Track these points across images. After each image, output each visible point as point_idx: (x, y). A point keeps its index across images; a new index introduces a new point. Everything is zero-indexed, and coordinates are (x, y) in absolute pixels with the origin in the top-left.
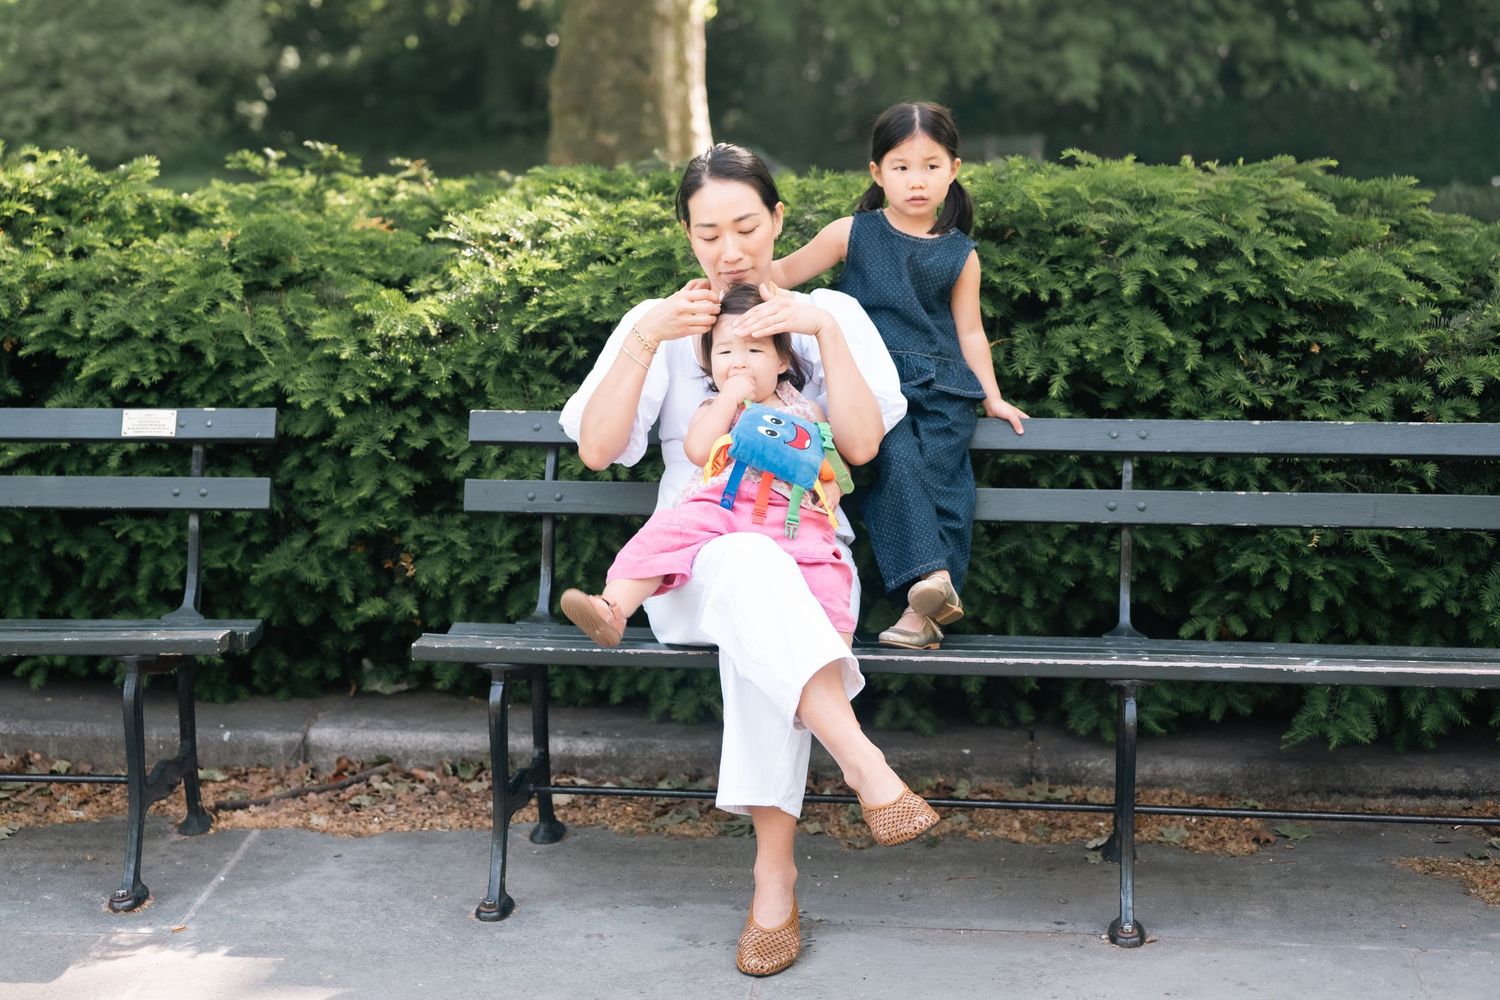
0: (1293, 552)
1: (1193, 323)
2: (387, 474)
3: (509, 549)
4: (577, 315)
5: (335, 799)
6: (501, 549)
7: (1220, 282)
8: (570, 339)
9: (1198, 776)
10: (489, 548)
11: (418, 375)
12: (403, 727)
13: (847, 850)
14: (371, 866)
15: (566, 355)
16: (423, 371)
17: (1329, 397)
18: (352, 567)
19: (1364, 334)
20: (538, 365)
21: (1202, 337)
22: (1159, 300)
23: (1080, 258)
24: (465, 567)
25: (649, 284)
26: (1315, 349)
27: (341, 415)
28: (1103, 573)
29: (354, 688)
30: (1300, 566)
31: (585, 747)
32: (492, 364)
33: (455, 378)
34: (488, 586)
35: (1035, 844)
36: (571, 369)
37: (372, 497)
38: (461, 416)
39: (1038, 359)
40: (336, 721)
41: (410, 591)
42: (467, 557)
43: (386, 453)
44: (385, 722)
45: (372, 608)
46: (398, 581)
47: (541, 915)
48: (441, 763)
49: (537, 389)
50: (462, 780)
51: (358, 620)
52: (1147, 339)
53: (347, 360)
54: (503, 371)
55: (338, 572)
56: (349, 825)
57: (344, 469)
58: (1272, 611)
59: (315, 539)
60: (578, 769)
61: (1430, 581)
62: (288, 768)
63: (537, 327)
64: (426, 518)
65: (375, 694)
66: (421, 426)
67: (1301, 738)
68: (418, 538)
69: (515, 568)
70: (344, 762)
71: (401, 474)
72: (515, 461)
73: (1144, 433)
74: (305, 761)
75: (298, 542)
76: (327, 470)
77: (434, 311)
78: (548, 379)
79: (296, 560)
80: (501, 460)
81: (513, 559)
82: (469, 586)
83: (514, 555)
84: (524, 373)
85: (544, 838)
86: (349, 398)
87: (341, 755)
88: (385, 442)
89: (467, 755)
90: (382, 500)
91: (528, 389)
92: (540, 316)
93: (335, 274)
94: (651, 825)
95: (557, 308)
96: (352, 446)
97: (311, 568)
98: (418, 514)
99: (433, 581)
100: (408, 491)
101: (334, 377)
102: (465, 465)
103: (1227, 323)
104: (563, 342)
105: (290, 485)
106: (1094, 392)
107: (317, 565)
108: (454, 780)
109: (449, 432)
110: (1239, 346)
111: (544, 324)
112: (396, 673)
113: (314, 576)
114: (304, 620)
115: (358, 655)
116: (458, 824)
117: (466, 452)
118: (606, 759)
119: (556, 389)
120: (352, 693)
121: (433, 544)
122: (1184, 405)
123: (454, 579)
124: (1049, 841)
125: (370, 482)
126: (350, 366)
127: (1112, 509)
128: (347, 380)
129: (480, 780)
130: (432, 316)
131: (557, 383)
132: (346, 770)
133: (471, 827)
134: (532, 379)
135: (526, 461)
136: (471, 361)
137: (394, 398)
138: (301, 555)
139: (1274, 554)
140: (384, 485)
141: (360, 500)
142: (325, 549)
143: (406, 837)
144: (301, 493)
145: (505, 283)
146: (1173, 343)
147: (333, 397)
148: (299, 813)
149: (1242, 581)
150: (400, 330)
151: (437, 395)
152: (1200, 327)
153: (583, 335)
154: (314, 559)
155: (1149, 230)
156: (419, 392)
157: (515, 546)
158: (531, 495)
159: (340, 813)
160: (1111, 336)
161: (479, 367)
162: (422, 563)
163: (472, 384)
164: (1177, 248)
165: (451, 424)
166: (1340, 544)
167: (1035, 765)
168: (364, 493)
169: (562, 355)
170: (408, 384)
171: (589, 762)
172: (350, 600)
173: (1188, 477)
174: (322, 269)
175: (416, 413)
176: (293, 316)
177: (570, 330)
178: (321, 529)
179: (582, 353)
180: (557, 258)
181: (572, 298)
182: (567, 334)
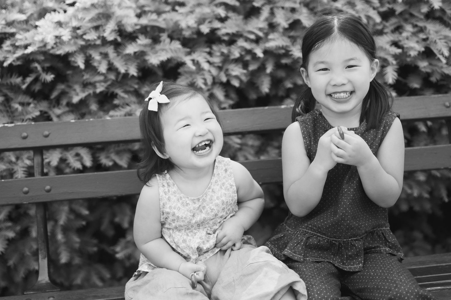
3: (5, 220)
4: (43, 50)
8: (39, 68)
15: (36, 80)
20: (16, 89)
25: (95, 24)
36: (39, 91)
49: (17, 106)
63: (14, 61)
69: (11, 234)
72: (6, 159)
81: (8, 228)
83: (9, 224)
91: (10, 107)
92: (14, 53)
95: (26, 47)
104: (34, 70)
111: (18, 59)
119: (32, 105)
131: (31, 100)
134: (12, 99)
135: (13, 159)
153: (47, 65)
158: (25, 190)
177: (39, 62)
179: (49, 77)
180: (21, 11)
181: (38, 38)
182: (36, 65)
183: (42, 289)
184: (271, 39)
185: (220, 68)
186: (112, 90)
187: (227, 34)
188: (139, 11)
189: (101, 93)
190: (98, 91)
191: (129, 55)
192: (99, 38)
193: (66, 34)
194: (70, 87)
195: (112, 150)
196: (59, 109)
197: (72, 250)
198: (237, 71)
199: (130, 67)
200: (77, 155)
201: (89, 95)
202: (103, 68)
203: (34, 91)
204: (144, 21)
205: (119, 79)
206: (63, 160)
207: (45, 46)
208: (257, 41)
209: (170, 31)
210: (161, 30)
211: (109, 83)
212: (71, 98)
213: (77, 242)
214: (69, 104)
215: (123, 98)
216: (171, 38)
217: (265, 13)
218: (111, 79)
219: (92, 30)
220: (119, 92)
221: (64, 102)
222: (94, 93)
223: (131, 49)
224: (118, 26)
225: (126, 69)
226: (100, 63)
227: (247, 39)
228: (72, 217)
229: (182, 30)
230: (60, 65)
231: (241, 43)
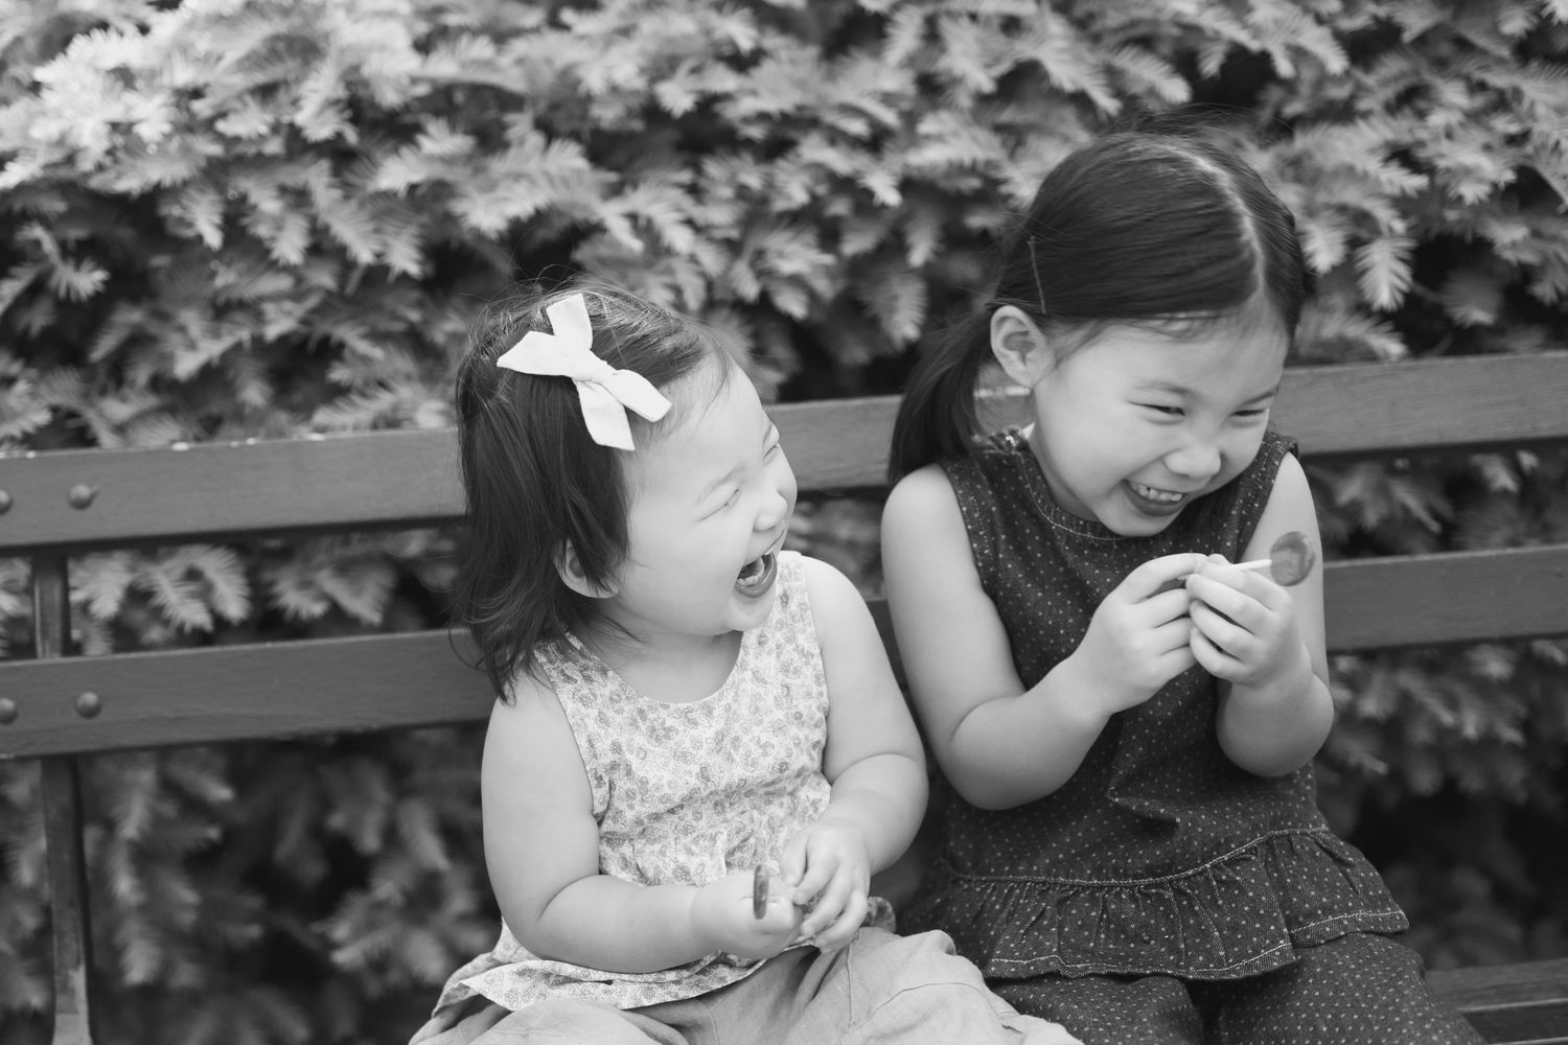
8: (49, 245)
15: (37, 289)
25: (260, 78)
36: (47, 333)
104: (29, 254)
119: (21, 387)
131: (15, 368)
153: (76, 233)
177: (45, 221)
179: (87, 280)
181: (45, 130)
182: (37, 232)
184: (927, 137)
185: (733, 247)
186: (323, 327)
187: (763, 117)
188: (422, 28)
189: (283, 339)
190: (272, 332)
191: (388, 195)
192: (275, 129)
193: (152, 117)
194: (164, 317)
195: (321, 558)
196: (124, 400)
197: (169, 935)
198: (797, 256)
199: (391, 240)
200: (193, 575)
201: (237, 347)
202: (290, 246)
203: (27, 330)
204: (444, 66)
205: (351, 288)
206: (138, 596)
207: (70, 159)
208: (876, 142)
209: (542, 106)
210: (509, 101)
211: (312, 301)
212: (169, 358)
213: (185, 907)
214: (160, 383)
215: (366, 360)
216: (548, 130)
217: (905, 36)
218: (319, 288)
219: (248, 99)
220: (351, 335)
221: (141, 374)
222: (258, 341)
223: (396, 173)
224: (349, 85)
225: (377, 248)
226: (279, 225)
227: (835, 137)
228: (169, 809)
229: (589, 99)
230: (125, 233)
231: (814, 149)
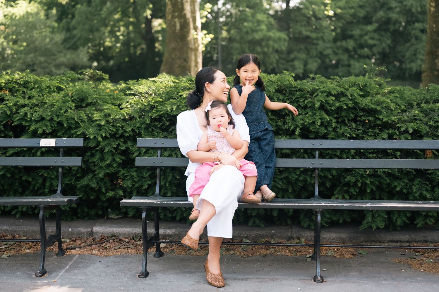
0: (362, 176)
1: (334, 114)
2: (115, 157)
3: (148, 177)
4: (167, 113)
5: (100, 246)
6: (146, 177)
7: (341, 103)
8: (165, 120)
9: (336, 238)
10: (143, 177)
11: (123, 129)
12: (119, 227)
13: (241, 258)
14: (109, 264)
15: (164, 124)
16: (124, 128)
17: (371, 134)
18: (105, 183)
19: (380, 117)
20: (156, 127)
21: (336, 118)
22: (325, 108)
23: (303, 98)
24: (136, 182)
26: (367, 121)
27: (102, 140)
28: (310, 182)
29: (106, 217)
30: (363, 180)
31: (169, 232)
32: (143, 126)
33: (133, 131)
34: (142, 187)
35: (293, 256)
36: (165, 128)
37: (110, 163)
38: (135, 141)
39: (292, 124)
40: (101, 226)
41: (121, 189)
42: (136, 179)
43: (114, 151)
44: (114, 226)
45: (111, 194)
46: (118, 186)
47: (156, 276)
48: (130, 237)
49: (156, 133)
50: (135, 241)
51: (107, 198)
52: (322, 119)
53: (103, 125)
54: (146, 128)
55: (101, 184)
56: (103, 253)
57: (103, 156)
58: (356, 192)
59: (95, 175)
60: (167, 238)
61: (399, 184)
62: (87, 238)
64: (125, 169)
65: (112, 218)
66: (124, 144)
67: (365, 227)
68: (123, 174)
69: (150, 183)
70: (103, 236)
71: (118, 157)
72: (150, 153)
73: (321, 143)
74: (92, 236)
75: (90, 176)
76: (98, 156)
77: (127, 112)
78: (159, 131)
79: (89, 181)
80: (146, 153)
81: (149, 180)
82: (137, 187)
84: (152, 129)
85: (158, 256)
86: (104, 136)
87: (102, 234)
88: (114, 148)
89: (137, 234)
90: (113, 164)
91: (153, 133)
92: (156, 114)
93: (100, 103)
94: (187, 252)
95: (161, 111)
96: (105, 149)
97: (94, 183)
98: (123, 168)
99: (127, 186)
100: (120, 162)
101: (100, 130)
102: (136, 154)
103: (343, 114)
104: (163, 120)
105: (88, 160)
106: (307, 133)
107: (95, 182)
108: (133, 241)
109: (132, 145)
110: (346, 120)
111: (157, 116)
112: (118, 212)
113: (94, 185)
114: (92, 198)
115: (107, 208)
116: (134, 253)
117: (136, 151)
118: (175, 235)
119: (161, 133)
120: (105, 218)
121: (128, 176)
122: (332, 136)
123: (133, 186)
124: (296, 255)
125: (110, 159)
126: (104, 127)
127: (313, 164)
128: (103, 131)
129: (140, 241)
130: (127, 113)
132: (103, 239)
133: (138, 253)
134: (154, 131)
135: (153, 153)
136: (137, 126)
137: (116, 136)
138: (91, 180)
139: (357, 177)
140: (114, 160)
141: (107, 164)
142: (97, 178)
143: (119, 256)
144: (91, 163)
145: (147, 104)
146: (329, 119)
147: (99, 135)
148: (90, 250)
149: (348, 184)
150: (118, 117)
151: (128, 135)
152: (336, 115)
153: (168, 119)
154: (94, 181)
155: (322, 90)
156: (123, 134)
157: (150, 176)
158: (154, 161)
159: (101, 250)
160: (312, 118)
161: (140, 128)
162: (124, 181)
163: (138, 132)
164: (329, 94)
165: (132, 143)
166: (374, 173)
167: (292, 235)
168: (108, 162)
169: (162, 124)
170: (120, 132)
171: (170, 236)
172: (104, 192)
173: (333, 156)
174: (97, 102)
175: (122, 140)
176: (88, 114)
177: (164, 117)
178: (96, 172)
179: (168, 123)
180: (161, 98)
181: (165, 108)
183: (156, 196)
200: (176, 153)
